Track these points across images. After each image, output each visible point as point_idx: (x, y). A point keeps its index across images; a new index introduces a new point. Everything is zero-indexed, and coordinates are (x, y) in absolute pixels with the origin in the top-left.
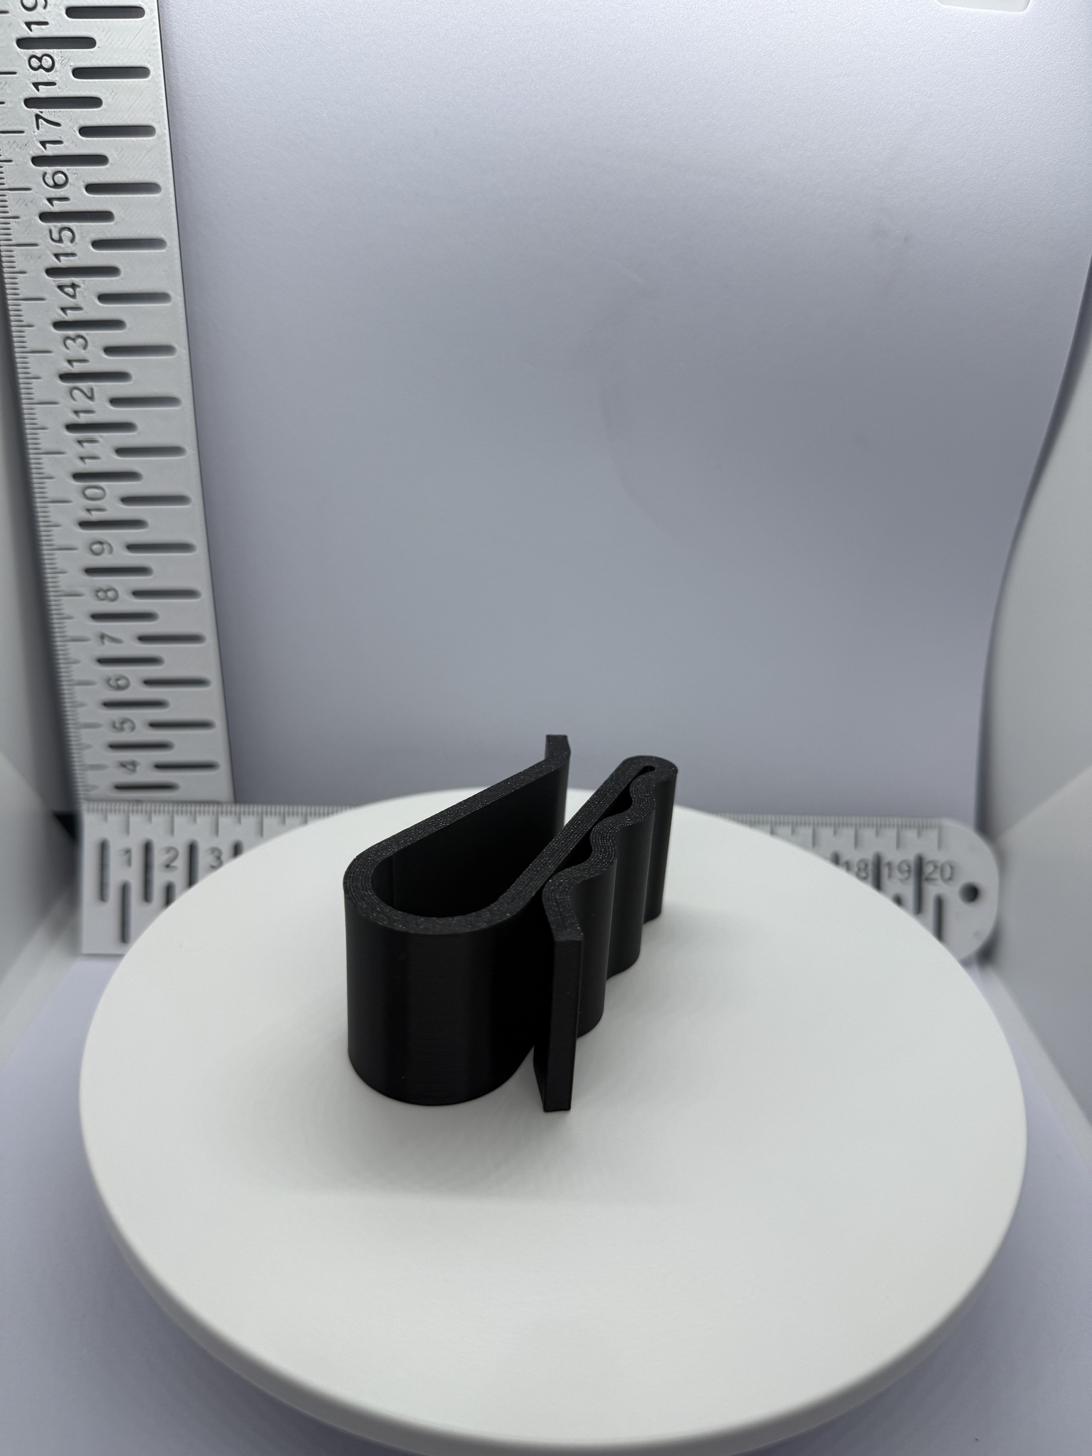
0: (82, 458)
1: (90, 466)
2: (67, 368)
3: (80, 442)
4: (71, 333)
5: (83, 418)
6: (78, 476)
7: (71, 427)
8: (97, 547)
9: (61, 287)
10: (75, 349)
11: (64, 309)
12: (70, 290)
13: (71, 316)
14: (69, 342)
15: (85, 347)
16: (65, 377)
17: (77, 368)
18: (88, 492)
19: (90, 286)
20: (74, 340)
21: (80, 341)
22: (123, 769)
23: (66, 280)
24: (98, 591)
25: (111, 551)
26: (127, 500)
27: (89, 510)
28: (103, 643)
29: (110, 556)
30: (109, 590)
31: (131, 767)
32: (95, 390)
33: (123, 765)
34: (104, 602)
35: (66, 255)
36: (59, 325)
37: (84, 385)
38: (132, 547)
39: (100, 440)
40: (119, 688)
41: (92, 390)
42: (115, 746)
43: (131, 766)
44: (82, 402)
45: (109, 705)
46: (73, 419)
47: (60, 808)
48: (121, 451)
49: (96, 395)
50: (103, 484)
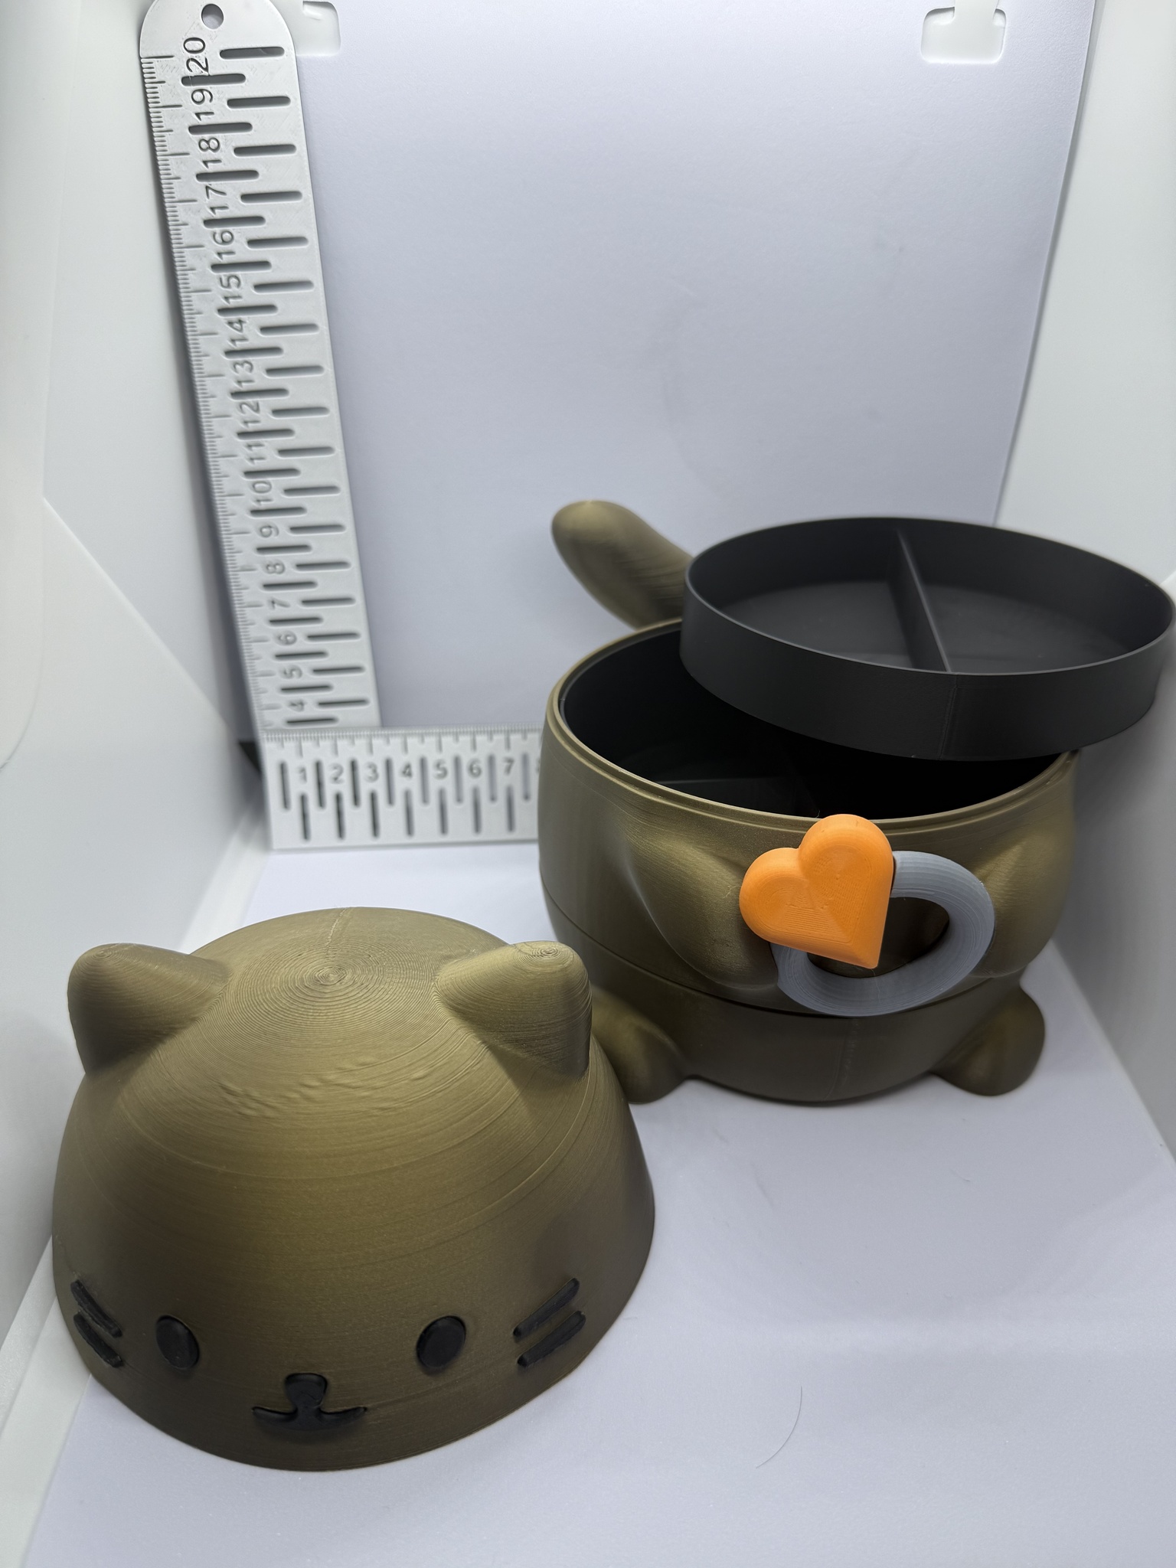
0: (252, 459)
1: (258, 465)
2: (236, 387)
3: (249, 446)
4: (240, 359)
5: (251, 427)
6: (249, 473)
7: (243, 434)
8: (266, 530)
9: (230, 323)
10: (243, 371)
11: (233, 341)
12: (237, 325)
13: (239, 345)
14: (238, 367)
15: (251, 369)
16: (236, 394)
17: (245, 387)
18: (257, 486)
19: (253, 321)
20: (242, 364)
21: (246, 365)
22: (295, 708)
23: (233, 317)
24: (268, 566)
25: (278, 532)
26: (290, 491)
27: (258, 501)
28: (274, 607)
29: (276, 537)
30: (277, 564)
31: (300, 706)
32: (260, 404)
33: (293, 705)
34: (274, 574)
35: (234, 297)
36: (229, 353)
37: (251, 400)
38: (295, 529)
39: (266, 444)
40: (288, 643)
41: (258, 405)
42: (287, 690)
43: (301, 704)
44: (249, 413)
45: (281, 656)
46: (243, 428)
47: (245, 737)
48: (283, 452)
49: (261, 408)
50: (270, 479)
